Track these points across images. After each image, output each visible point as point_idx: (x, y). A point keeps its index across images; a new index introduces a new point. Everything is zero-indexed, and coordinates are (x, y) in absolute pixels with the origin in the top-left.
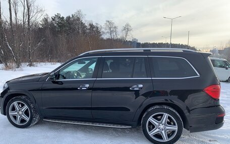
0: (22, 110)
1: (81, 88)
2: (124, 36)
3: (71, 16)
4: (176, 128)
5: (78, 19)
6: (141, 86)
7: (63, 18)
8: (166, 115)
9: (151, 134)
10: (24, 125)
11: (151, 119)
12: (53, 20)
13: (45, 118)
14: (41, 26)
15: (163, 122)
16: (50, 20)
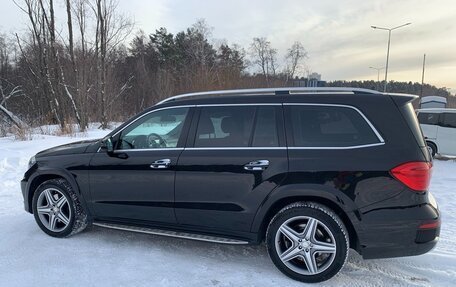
0: (59, 205)
1: (157, 165)
2: (291, 69)
3: (186, 33)
4: (332, 248)
5: (200, 37)
6: (265, 162)
7: (171, 36)
8: (313, 222)
9: (285, 257)
10: (61, 232)
11: (284, 228)
12: (153, 40)
13: (97, 220)
14: (130, 54)
15: (308, 235)
16: (147, 41)
